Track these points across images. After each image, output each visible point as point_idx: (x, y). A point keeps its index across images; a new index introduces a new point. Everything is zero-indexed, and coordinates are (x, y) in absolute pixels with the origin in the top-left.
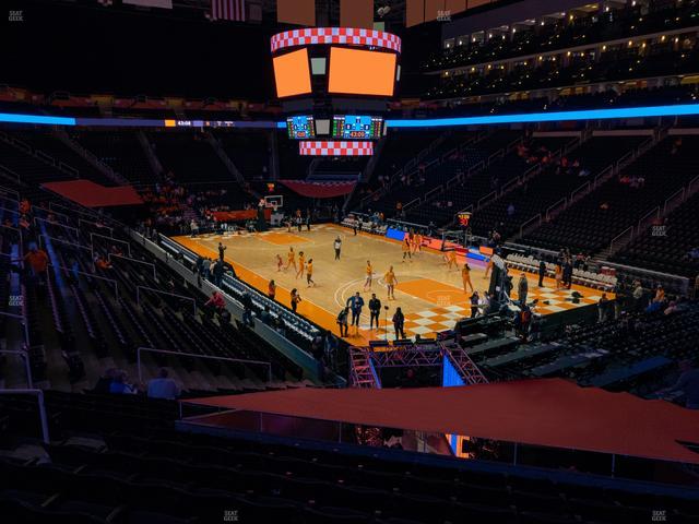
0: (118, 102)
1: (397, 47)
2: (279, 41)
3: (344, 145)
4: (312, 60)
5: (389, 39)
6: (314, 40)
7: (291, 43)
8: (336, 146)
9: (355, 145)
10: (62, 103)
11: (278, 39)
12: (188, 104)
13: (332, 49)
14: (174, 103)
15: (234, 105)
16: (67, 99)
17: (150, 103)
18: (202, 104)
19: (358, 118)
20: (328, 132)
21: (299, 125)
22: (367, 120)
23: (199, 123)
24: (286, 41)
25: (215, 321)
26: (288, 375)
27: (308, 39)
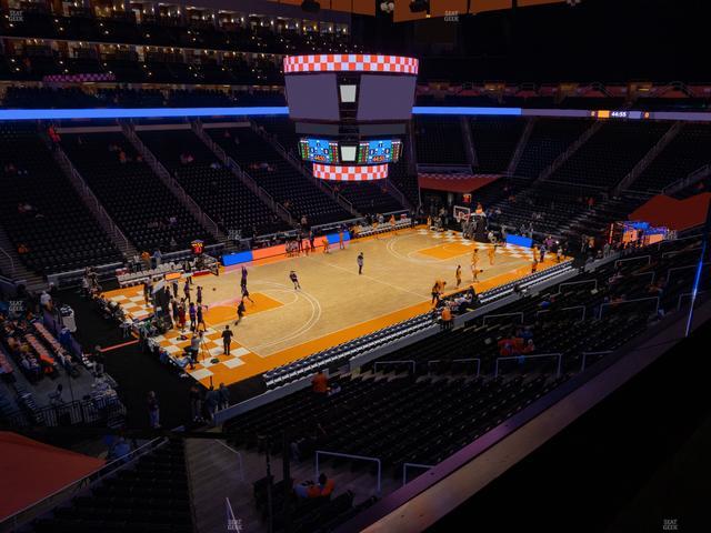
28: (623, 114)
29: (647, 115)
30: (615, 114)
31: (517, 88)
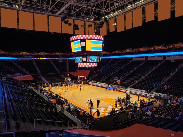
0: (28, 53)
1: (103, 39)
2: (72, 38)
3: (88, 64)
4: (81, 43)
5: (101, 37)
6: (82, 38)
7: (76, 39)
8: (87, 64)
9: (91, 64)
10: (14, 54)
11: (73, 38)
12: (46, 54)
13: (87, 40)
14: (43, 53)
15: (57, 54)
16: (15, 53)
17: (36, 54)
18: (49, 53)
19: (93, 57)
20: (86, 61)
21: (78, 59)
22: (96, 57)
23: (49, 58)
24: (75, 38)
25: (54, 111)
26: (73, 125)
27: (80, 38)
28: (46, 58)
29: (51, 58)
30: (44, 58)
31: (9, 52)
